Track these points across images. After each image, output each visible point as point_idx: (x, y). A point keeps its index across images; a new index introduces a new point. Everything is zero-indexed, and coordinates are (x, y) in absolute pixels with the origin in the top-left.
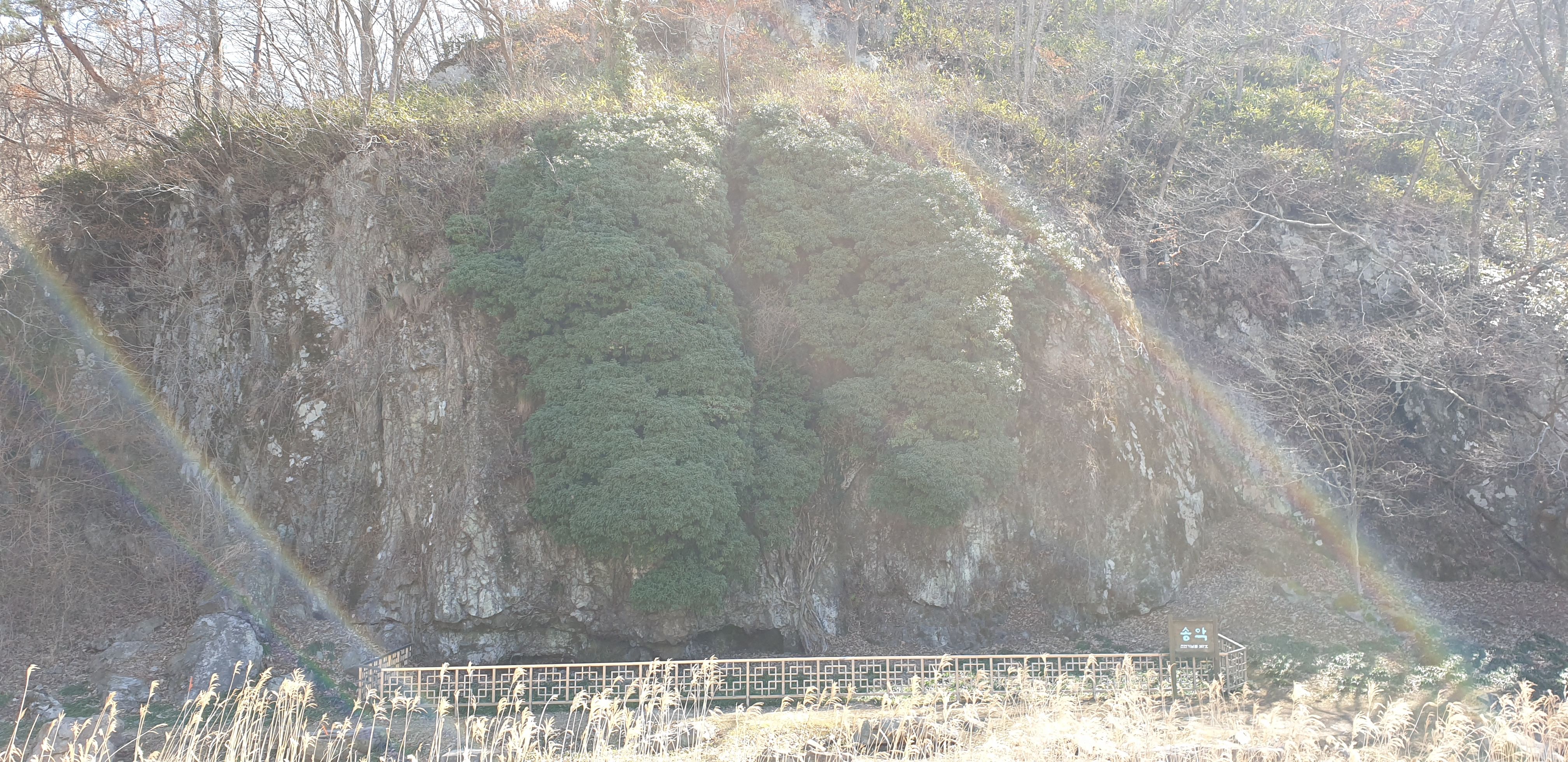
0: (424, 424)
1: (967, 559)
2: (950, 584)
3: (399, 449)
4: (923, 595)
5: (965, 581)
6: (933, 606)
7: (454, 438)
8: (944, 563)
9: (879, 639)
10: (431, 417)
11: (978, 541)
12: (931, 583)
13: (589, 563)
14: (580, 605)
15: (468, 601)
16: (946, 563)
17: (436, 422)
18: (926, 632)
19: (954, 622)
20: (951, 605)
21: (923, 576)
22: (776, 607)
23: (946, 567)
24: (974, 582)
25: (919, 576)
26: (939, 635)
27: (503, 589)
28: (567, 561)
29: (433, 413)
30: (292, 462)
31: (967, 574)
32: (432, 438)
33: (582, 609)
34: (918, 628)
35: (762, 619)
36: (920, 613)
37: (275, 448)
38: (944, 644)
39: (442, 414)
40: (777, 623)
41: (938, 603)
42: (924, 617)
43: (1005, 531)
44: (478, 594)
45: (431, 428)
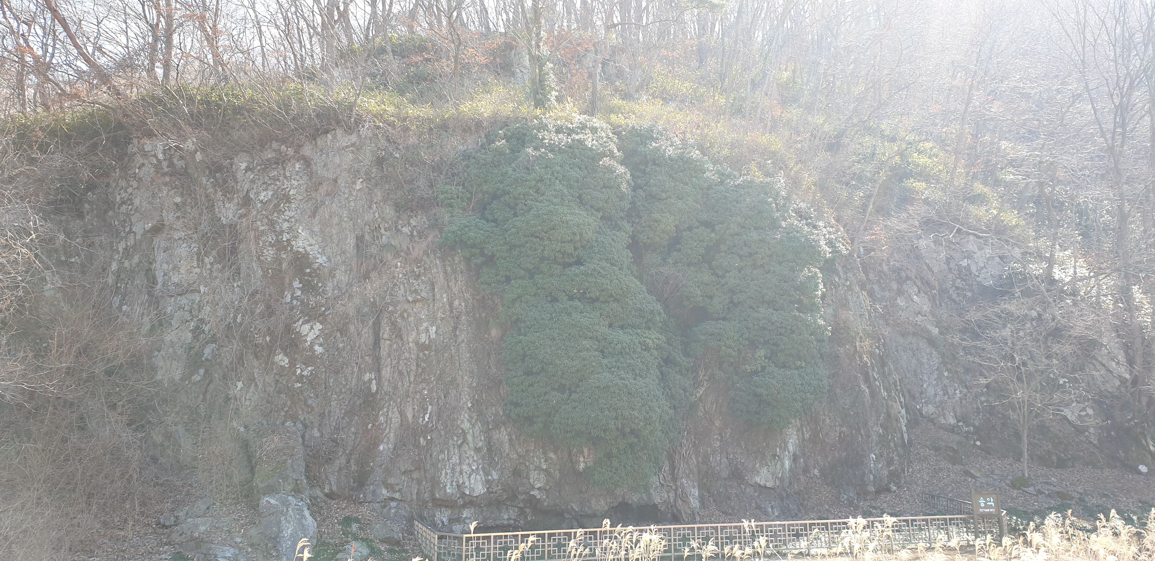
0: (417, 343)
1: (787, 453)
2: (778, 471)
3: (398, 363)
4: (758, 479)
5: (786, 469)
6: (765, 487)
7: (446, 355)
8: (774, 456)
9: (730, 511)
10: (423, 338)
11: (791, 441)
12: (765, 470)
13: (545, 453)
14: (538, 485)
15: (464, 483)
16: (776, 455)
17: (427, 342)
18: (763, 506)
19: (782, 499)
20: (778, 486)
21: (758, 465)
22: (656, 488)
23: (774, 459)
24: (791, 469)
25: (754, 466)
26: (772, 508)
27: (487, 474)
28: (527, 451)
29: (424, 335)
30: (299, 371)
31: (787, 464)
32: (425, 354)
33: (539, 489)
34: (756, 503)
35: (645, 498)
36: (755, 492)
37: (282, 360)
38: (776, 514)
39: (433, 336)
40: (657, 500)
41: (769, 485)
42: (758, 496)
43: (803, 434)
44: (469, 477)
45: (422, 347)
